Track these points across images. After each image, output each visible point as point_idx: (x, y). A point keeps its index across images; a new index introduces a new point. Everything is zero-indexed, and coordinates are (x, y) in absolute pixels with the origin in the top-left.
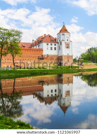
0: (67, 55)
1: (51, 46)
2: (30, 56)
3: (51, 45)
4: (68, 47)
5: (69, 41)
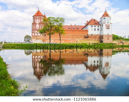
0: (107, 34)
1: (95, 28)
2: (78, 36)
3: (95, 26)
4: (108, 28)
5: (109, 24)
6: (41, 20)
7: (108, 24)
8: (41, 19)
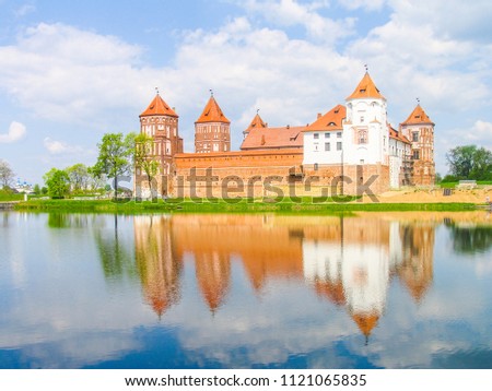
0: (359, 163)
5: (365, 123)
6: (156, 128)
7: (362, 124)
8: (156, 124)
